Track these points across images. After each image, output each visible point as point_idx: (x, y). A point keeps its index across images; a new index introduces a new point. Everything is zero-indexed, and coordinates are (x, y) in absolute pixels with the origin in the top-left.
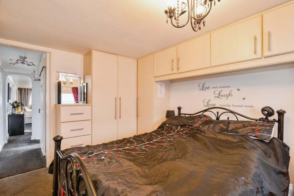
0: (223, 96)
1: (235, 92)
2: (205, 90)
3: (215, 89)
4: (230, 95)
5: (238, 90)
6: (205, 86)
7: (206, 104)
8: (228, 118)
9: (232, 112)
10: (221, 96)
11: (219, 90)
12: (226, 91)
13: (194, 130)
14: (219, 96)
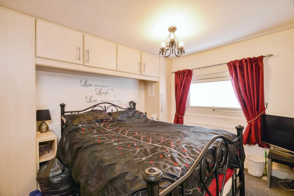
0: (102, 93)
1: (110, 91)
2: (87, 87)
3: (97, 87)
4: (107, 93)
5: (112, 90)
6: (88, 83)
7: (89, 100)
8: (112, 110)
9: (114, 105)
10: (101, 93)
11: (100, 88)
12: (104, 90)
13: (115, 121)
14: (100, 93)
